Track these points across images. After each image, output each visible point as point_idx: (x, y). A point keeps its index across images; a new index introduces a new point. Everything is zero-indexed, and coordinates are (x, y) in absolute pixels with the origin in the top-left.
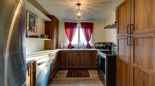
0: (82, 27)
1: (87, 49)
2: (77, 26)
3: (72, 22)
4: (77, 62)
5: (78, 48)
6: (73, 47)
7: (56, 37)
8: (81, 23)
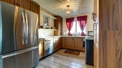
0: (78, 20)
1: (81, 36)
2: (74, 20)
3: (71, 17)
4: (72, 45)
5: (75, 35)
6: (71, 35)
7: (60, 28)
8: (77, 17)
